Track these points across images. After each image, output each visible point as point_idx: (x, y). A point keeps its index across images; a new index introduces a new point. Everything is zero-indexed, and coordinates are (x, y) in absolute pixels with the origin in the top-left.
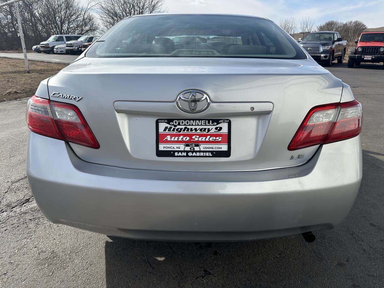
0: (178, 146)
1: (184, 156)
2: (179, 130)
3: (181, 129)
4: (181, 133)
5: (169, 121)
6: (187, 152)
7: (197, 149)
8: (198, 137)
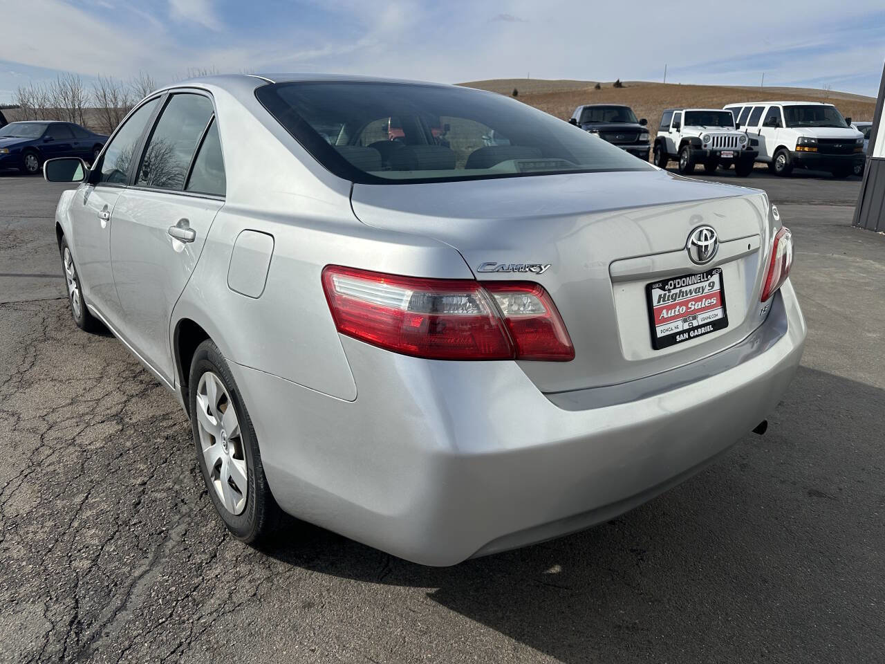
0: (675, 324)
1: (686, 340)
2: (674, 297)
3: (676, 294)
4: (676, 301)
5: (663, 284)
6: (688, 331)
7: (695, 323)
8: (693, 303)
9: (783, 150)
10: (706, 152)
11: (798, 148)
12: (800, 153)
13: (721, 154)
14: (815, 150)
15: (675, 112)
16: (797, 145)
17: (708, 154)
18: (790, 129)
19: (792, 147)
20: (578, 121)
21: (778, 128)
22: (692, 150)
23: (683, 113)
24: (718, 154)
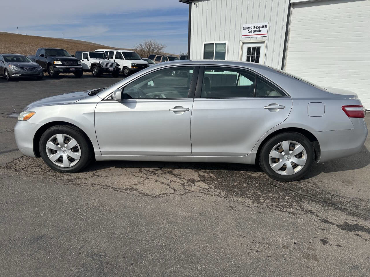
9: (126, 68)
10: (104, 69)
11: (132, 67)
12: (133, 69)
13: (109, 69)
14: (137, 68)
15: (83, 52)
16: (131, 66)
17: (105, 69)
18: (127, 60)
19: (130, 67)
20: (44, 55)
21: (122, 60)
22: (99, 68)
23: (88, 53)
24: (108, 69)
